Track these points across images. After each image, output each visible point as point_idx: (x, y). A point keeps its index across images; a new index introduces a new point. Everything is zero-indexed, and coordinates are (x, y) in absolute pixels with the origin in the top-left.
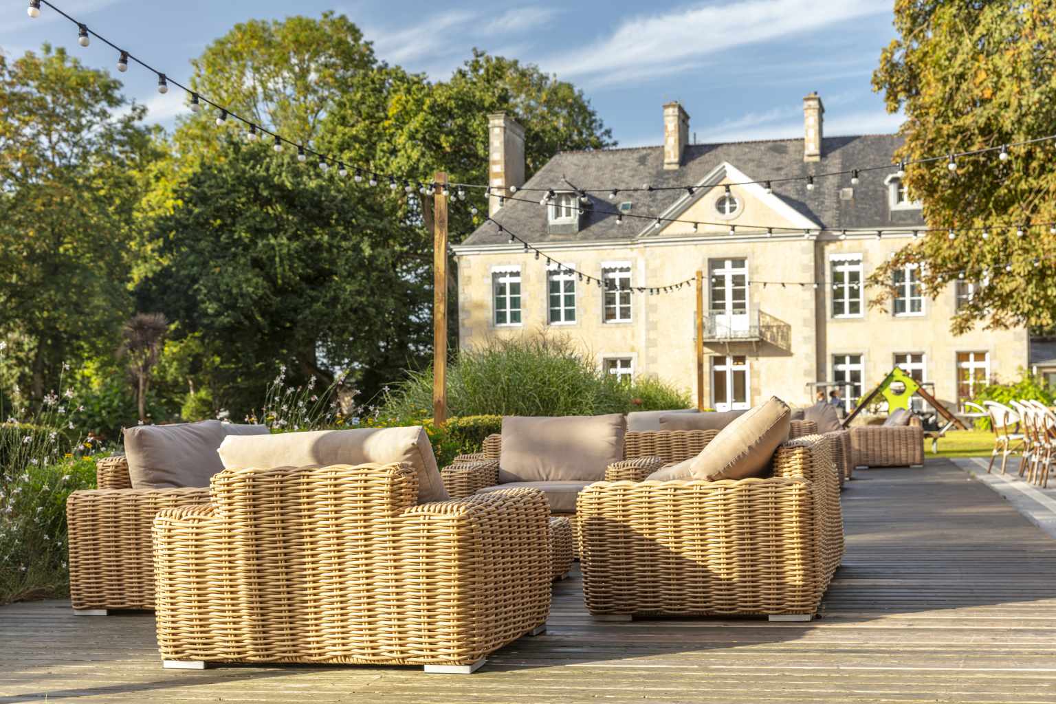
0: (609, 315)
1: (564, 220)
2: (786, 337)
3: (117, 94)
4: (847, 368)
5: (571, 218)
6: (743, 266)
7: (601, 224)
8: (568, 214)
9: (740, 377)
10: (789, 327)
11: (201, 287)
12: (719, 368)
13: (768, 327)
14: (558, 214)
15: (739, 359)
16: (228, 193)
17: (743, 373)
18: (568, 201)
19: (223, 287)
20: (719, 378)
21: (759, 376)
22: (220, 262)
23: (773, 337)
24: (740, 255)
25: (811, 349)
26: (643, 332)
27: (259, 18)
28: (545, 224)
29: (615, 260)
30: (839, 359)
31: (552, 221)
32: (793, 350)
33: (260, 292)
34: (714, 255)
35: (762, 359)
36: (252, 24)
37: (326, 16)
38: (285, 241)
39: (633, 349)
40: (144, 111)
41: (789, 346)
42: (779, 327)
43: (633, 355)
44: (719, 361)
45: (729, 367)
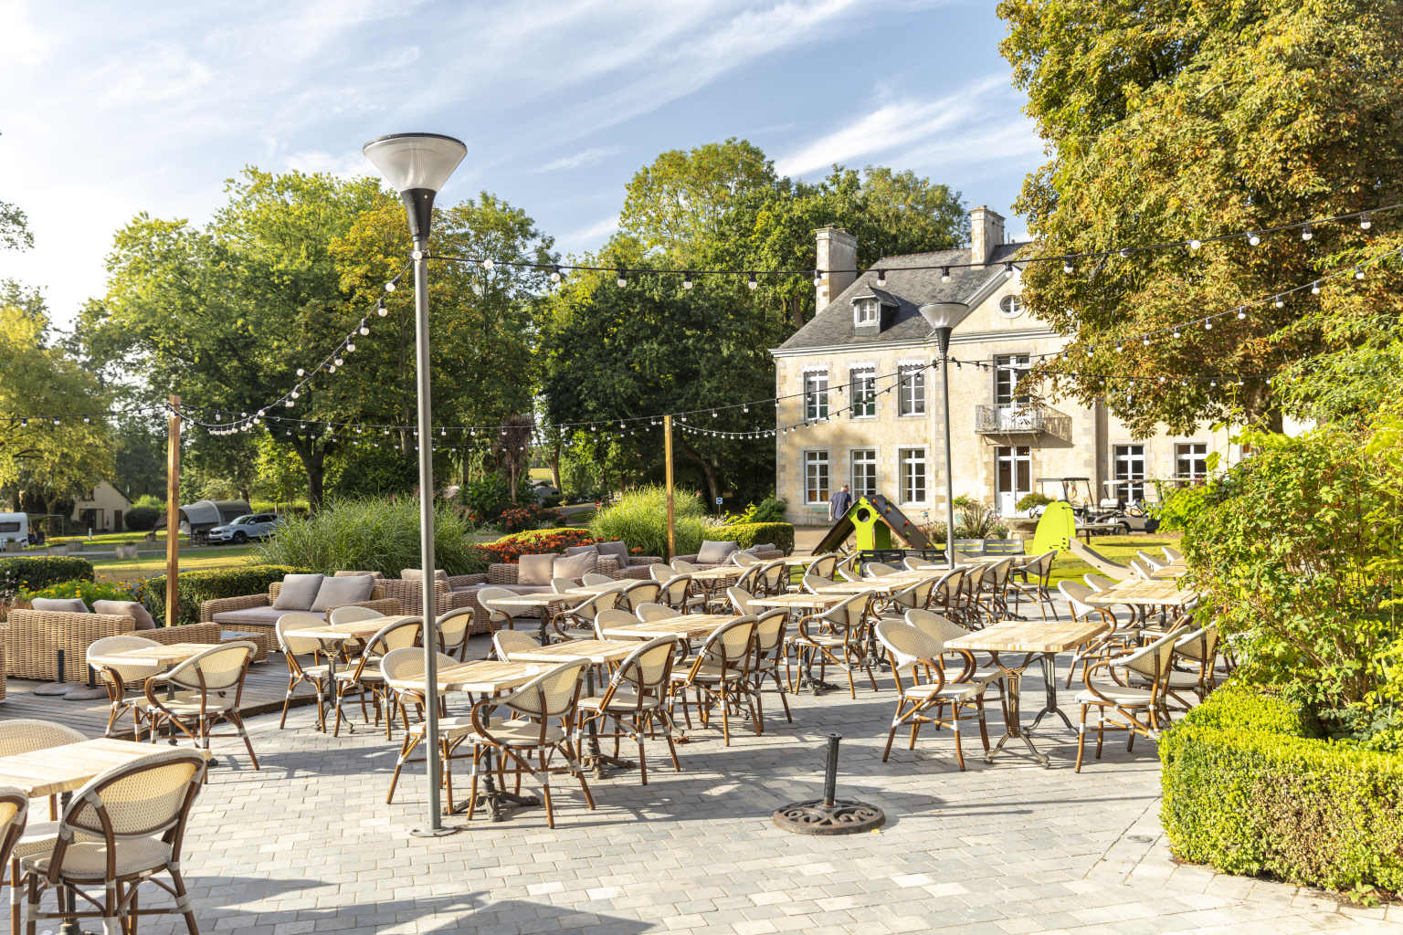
0: (903, 410)
1: (868, 322)
2: (1067, 429)
3: (532, 229)
4: (1129, 458)
5: (873, 321)
6: (1027, 361)
7: (902, 325)
8: (872, 318)
9: (1023, 467)
10: (1070, 419)
11: (583, 388)
12: (1004, 458)
13: (1050, 419)
14: (862, 317)
15: (1022, 451)
16: (612, 307)
17: (1027, 463)
18: (872, 305)
19: (600, 388)
20: (1005, 467)
21: (1041, 467)
22: (602, 365)
23: (1054, 429)
24: (1022, 351)
25: (1090, 440)
26: (934, 425)
27: (677, 149)
28: (853, 328)
29: (910, 358)
30: (1122, 450)
31: (857, 324)
32: (1074, 442)
33: (629, 391)
34: (999, 352)
35: (1044, 450)
36: (673, 154)
37: (729, 142)
38: (655, 346)
39: (925, 441)
40: (552, 241)
41: (1070, 438)
42: (1060, 419)
43: (925, 446)
44: (1005, 451)
45: (1013, 457)
